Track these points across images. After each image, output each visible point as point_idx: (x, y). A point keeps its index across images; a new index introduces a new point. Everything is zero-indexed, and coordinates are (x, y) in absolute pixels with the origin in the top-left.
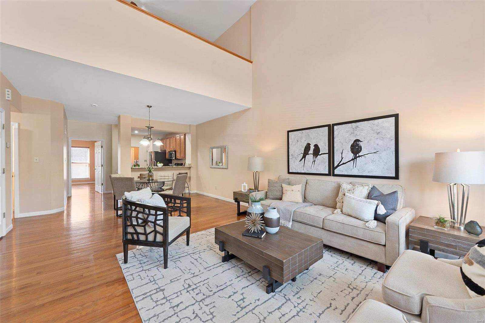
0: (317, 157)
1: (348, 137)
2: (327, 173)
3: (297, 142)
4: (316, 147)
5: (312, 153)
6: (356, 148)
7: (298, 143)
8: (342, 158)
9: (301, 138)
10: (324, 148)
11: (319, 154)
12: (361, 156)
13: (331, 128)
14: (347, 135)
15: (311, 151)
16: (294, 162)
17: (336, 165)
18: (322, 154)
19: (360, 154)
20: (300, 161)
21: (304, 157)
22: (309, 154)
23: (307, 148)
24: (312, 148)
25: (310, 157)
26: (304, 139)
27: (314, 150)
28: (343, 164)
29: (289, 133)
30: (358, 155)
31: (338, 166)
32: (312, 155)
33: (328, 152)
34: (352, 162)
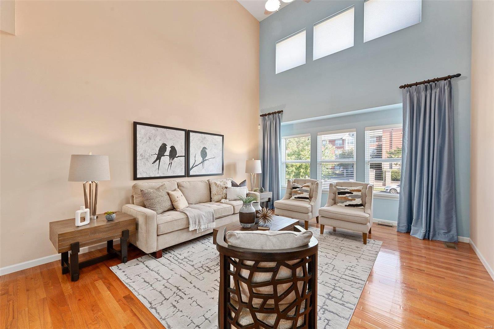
0: (173, 159)
1: (199, 144)
2: (183, 174)
3: (149, 140)
4: (173, 149)
5: (169, 155)
6: (204, 153)
7: (151, 141)
8: (195, 161)
9: (155, 136)
10: (181, 150)
11: (176, 156)
12: (207, 160)
13: (187, 133)
14: (199, 143)
15: (167, 153)
16: (145, 164)
17: (191, 167)
18: (178, 156)
19: (206, 158)
20: (153, 163)
21: (159, 158)
22: (164, 156)
23: (163, 148)
24: (168, 149)
25: (165, 159)
26: (158, 138)
27: (171, 152)
28: (196, 166)
29: (138, 125)
30: (205, 159)
31: (193, 167)
32: (169, 157)
33: (184, 155)
34: (201, 164)
